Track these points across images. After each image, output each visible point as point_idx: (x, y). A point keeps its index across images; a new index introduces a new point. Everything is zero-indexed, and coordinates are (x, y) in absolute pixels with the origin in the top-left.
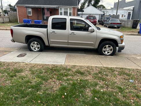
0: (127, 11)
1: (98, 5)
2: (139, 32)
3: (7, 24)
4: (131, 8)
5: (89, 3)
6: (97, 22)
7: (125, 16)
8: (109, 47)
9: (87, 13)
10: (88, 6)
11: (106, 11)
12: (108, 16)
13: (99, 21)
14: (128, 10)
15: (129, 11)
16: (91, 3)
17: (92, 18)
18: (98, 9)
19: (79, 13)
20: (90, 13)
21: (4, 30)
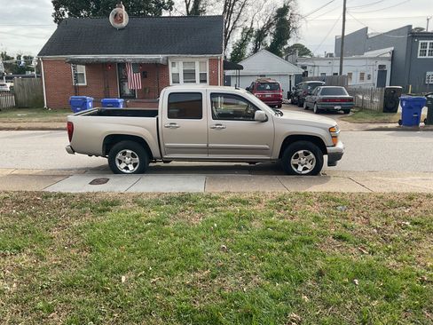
0: (374, 62)
1: (285, 47)
2: (400, 122)
3: (14, 114)
4: (386, 52)
5: (256, 41)
6: (285, 99)
7: (369, 78)
8: (306, 154)
9: (253, 73)
10: (256, 50)
11: (312, 64)
12: (317, 78)
13: (290, 95)
14: (377, 58)
15: (380, 63)
16: (263, 42)
17: (268, 87)
18: (286, 59)
19: (229, 73)
20: (262, 73)
21: (13, 129)
